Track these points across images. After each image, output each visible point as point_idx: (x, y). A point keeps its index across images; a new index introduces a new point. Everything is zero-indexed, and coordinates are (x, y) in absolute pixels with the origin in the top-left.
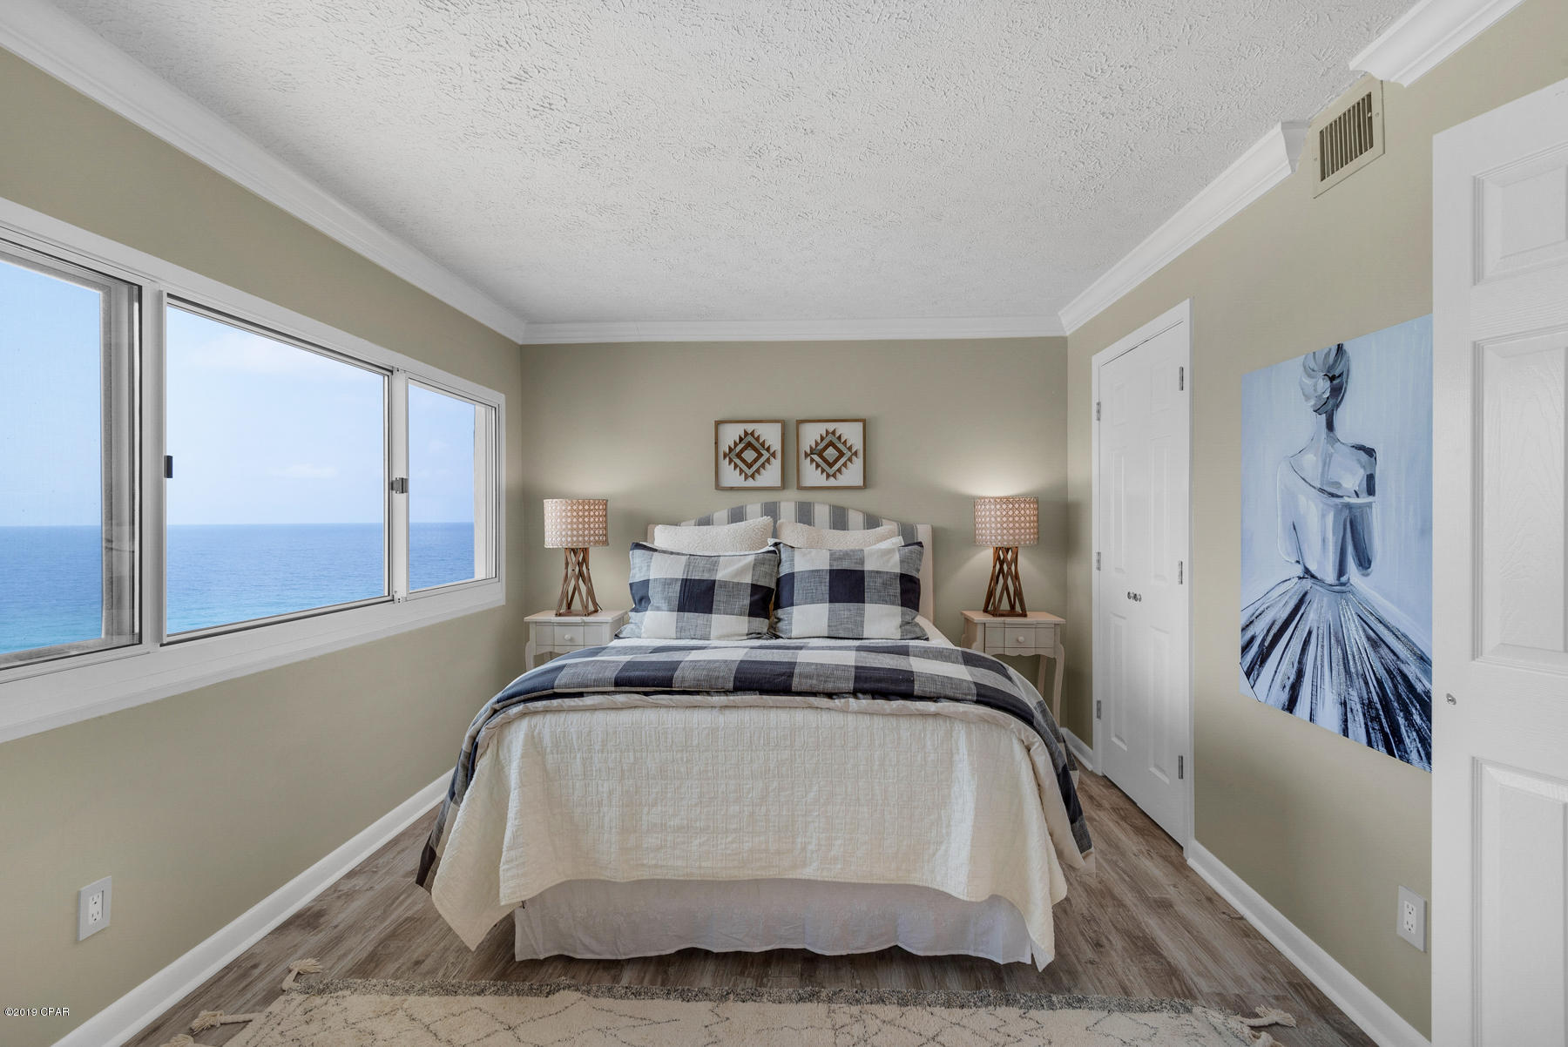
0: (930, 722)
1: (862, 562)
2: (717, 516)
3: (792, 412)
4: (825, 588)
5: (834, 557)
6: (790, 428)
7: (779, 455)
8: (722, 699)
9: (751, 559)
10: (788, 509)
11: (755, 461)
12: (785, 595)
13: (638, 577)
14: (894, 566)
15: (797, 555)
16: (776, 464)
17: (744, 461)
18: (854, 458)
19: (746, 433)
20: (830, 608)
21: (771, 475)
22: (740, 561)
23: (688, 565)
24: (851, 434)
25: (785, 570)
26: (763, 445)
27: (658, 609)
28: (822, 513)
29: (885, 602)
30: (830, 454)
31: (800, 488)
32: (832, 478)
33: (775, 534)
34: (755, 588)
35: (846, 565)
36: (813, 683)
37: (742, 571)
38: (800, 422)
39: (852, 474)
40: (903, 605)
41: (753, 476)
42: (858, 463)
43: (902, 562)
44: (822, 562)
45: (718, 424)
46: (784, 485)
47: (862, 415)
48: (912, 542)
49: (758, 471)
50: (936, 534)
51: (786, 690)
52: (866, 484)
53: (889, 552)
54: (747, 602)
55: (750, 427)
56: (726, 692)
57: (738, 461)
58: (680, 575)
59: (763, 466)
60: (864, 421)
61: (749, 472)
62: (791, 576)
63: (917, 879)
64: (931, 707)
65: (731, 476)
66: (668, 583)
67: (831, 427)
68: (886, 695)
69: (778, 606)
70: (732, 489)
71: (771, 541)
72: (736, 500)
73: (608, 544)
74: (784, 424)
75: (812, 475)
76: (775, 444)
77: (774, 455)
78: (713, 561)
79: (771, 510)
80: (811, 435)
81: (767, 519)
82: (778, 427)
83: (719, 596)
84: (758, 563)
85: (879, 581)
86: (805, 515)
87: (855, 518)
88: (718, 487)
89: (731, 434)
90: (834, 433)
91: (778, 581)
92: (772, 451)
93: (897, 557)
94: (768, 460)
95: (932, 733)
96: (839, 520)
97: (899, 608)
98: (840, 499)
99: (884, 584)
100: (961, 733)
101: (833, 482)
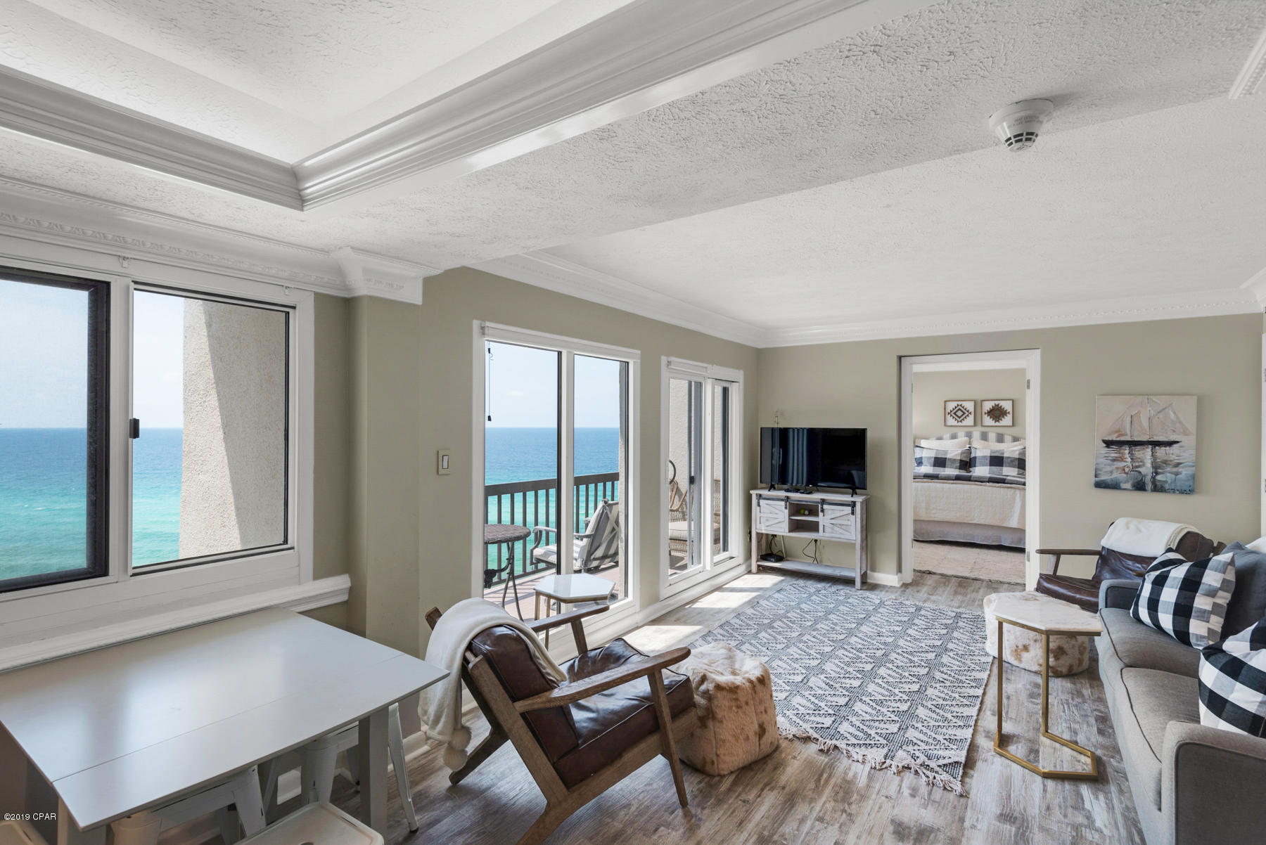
0: (1009, 489)
1: (1003, 454)
2: (945, 437)
3: (979, 397)
4: (988, 462)
5: (992, 452)
6: (978, 404)
7: (973, 413)
8: (952, 481)
9: (960, 451)
10: (976, 434)
11: (962, 415)
12: (972, 463)
13: (918, 456)
14: (1016, 455)
15: (977, 451)
16: (972, 417)
17: (957, 416)
18: (1008, 414)
19: (958, 405)
21: (969, 421)
22: (956, 452)
23: (936, 453)
24: (1007, 406)
25: (972, 455)
26: (966, 409)
27: (926, 466)
28: (992, 436)
29: (1011, 467)
30: (997, 413)
31: (982, 426)
33: (970, 443)
34: (961, 461)
35: (997, 455)
36: (975, 479)
37: (957, 455)
38: (982, 401)
39: (1007, 420)
40: (1018, 468)
41: (961, 421)
42: (1010, 416)
43: (1019, 454)
44: (988, 453)
45: (945, 402)
46: (975, 424)
47: (1012, 397)
49: (963, 419)
51: (970, 480)
52: (1013, 425)
53: (1016, 450)
54: (958, 465)
55: (960, 403)
56: (953, 480)
57: (954, 416)
58: (934, 456)
59: (966, 417)
60: (1013, 400)
61: (959, 420)
62: (975, 458)
63: (1005, 525)
64: (1009, 485)
65: (951, 421)
66: (929, 458)
67: (997, 402)
68: (998, 483)
69: (970, 467)
70: (951, 426)
71: (968, 446)
72: (954, 430)
74: (975, 402)
75: (988, 421)
76: (972, 409)
77: (970, 413)
78: (946, 452)
79: (969, 435)
80: (988, 406)
81: (967, 439)
82: (973, 403)
83: (948, 463)
84: (962, 453)
85: (1009, 460)
86: (984, 437)
87: (1008, 438)
88: (945, 425)
89: (951, 406)
90: (998, 405)
91: (970, 459)
93: (1018, 452)
94: (968, 415)
95: (1010, 492)
96: (1000, 439)
97: (1017, 470)
98: (1001, 431)
99: (1011, 461)
100: (1018, 492)
101: (997, 424)
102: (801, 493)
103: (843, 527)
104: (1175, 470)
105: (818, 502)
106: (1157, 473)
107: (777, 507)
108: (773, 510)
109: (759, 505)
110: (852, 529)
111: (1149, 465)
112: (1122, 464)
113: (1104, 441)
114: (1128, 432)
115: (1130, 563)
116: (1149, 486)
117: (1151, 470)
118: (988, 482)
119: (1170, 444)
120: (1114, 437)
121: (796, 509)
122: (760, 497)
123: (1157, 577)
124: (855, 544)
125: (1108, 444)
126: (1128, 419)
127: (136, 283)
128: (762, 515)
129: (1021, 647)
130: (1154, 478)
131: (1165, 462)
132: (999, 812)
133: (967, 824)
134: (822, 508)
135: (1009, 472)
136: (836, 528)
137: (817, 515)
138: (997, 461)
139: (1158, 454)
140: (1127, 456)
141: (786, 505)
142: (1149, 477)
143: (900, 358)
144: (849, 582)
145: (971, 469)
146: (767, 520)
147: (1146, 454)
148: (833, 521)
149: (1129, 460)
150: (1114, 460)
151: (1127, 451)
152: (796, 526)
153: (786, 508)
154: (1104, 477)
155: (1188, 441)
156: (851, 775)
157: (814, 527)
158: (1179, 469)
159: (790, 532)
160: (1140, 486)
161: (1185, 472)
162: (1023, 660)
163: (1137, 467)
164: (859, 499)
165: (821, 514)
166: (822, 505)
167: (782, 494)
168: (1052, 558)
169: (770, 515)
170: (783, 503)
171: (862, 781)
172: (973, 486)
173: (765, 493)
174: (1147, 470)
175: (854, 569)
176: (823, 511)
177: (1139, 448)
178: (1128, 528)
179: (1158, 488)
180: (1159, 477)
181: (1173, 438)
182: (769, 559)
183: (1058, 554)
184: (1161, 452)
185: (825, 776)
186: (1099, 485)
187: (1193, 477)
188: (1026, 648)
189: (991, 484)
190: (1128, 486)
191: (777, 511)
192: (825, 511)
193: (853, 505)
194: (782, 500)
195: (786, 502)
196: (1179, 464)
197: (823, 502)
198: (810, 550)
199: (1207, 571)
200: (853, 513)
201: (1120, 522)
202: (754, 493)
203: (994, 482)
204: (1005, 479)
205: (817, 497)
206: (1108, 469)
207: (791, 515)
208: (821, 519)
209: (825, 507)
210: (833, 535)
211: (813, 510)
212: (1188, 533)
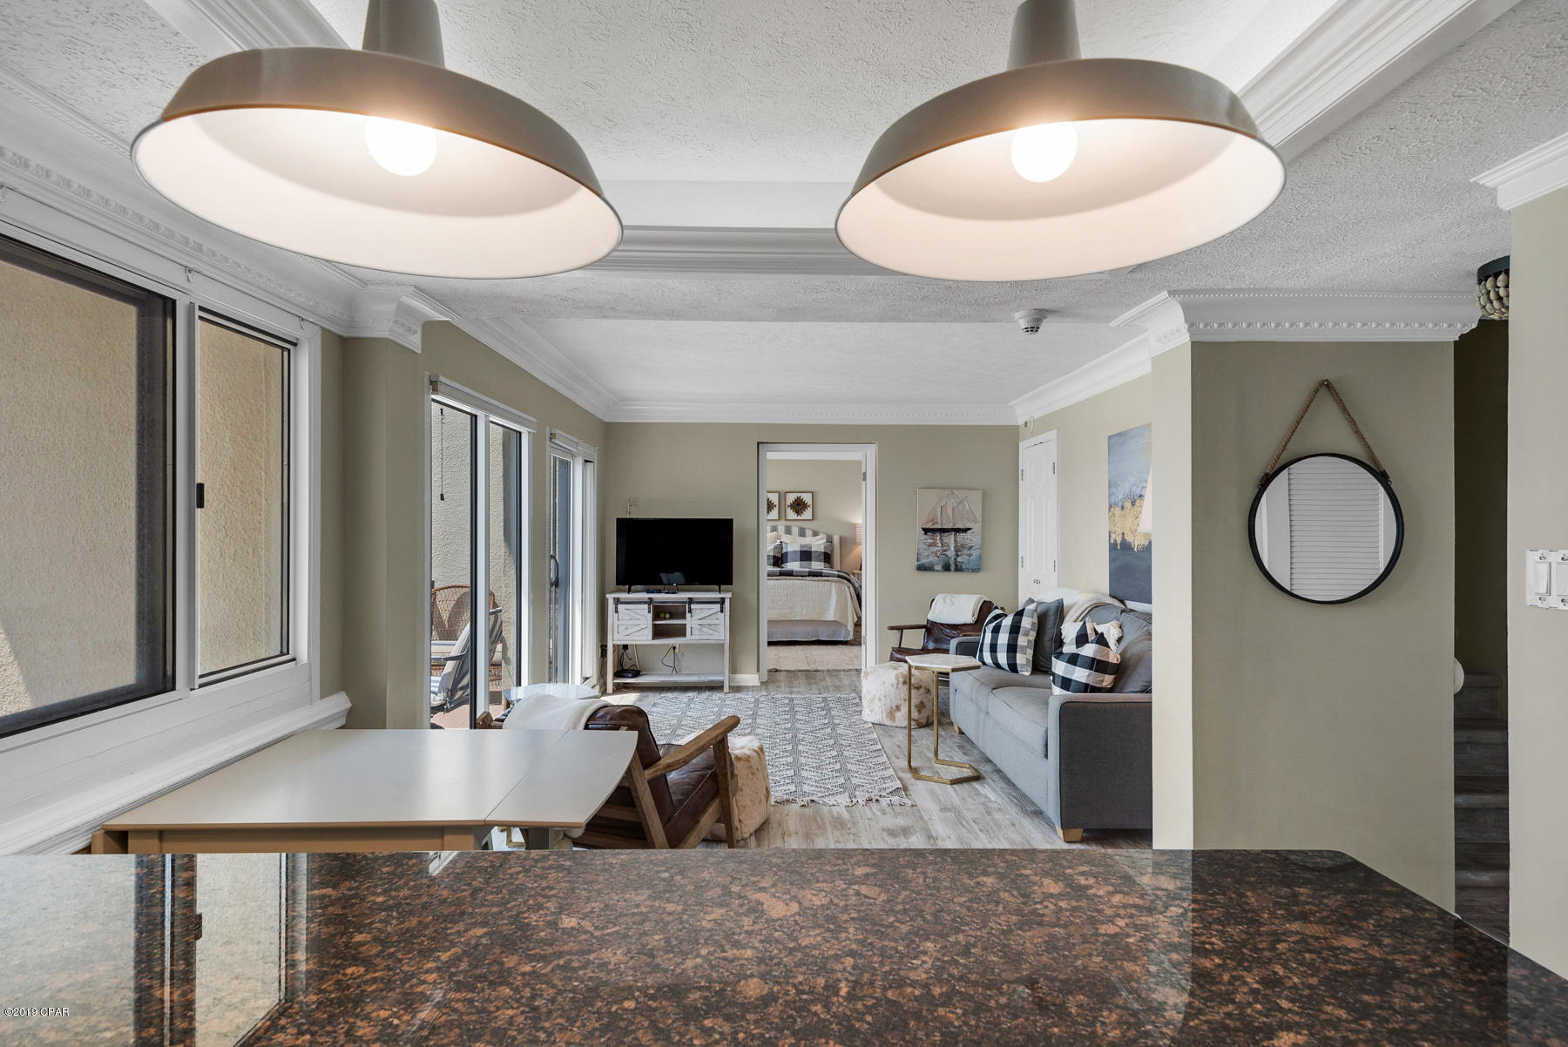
1: (811, 548)
3: (783, 489)
4: (798, 556)
5: (801, 547)
6: (782, 496)
7: (778, 506)
9: (772, 547)
10: (781, 529)
12: (784, 558)
14: (822, 549)
15: (787, 546)
16: (777, 510)
18: (808, 508)
20: (800, 563)
21: (774, 514)
24: (807, 498)
25: (784, 551)
28: (795, 530)
29: (819, 560)
30: (799, 506)
31: (786, 520)
33: (778, 538)
34: (774, 557)
35: (805, 549)
36: (795, 574)
37: (770, 551)
38: (786, 493)
39: (807, 514)
42: (810, 509)
43: (825, 548)
44: (796, 548)
46: (780, 518)
47: (811, 489)
48: (830, 540)
49: (768, 513)
50: (841, 539)
51: (792, 576)
52: (813, 518)
53: (821, 545)
54: (774, 561)
56: (778, 576)
59: (771, 511)
60: (812, 493)
62: (787, 553)
63: (823, 619)
64: (826, 579)
67: (799, 495)
68: (817, 576)
69: (782, 563)
71: (778, 541)
74: (780, 494)
75: (791, 514)
76: (776, 503)
79: (775, 529)
80: (791, 498)
81: (775, 533)
82: (777, 494)
84: (775, 548)
85: (817, 554)
86: (788, 531)
87: (809, 532)
90: (800, 497)
91: (782, 554)
92: (775, 505)
93: (823, 547)
94: (773, 509)
95: (826, 585)
96: (802, 533)
97: (823, 563)
98: (802, 524)
99: (819, 556)
100: (833, 584)
101: (799, 517)
102: (667, 593)
103: (713, 627)
104: (969, 552)
105: (686, 602)
106: (958, 556)
107: (638, 611)
108: (633, 615)
109: (617, 611)
110: (721, 628)
111: (953, 549)
112: (934, 549)
113: (923, 529)
114: (939, 521)
115: (948, 631)
116: (953, 567)
117: (954, 553)
118: (808, 576)
119: (966, 530)
120: (929, 526)
121: (658, 611)
122: (617, 601)
123: (994, 627)
124: (723, 645)
125: (926, 531)
126: (939, 509)
127: (201, 308)
128: (621, 622)
129: (894, 708)
130: (955, 559)
131: (962, 546)
132: (939, 808)
133: (926, 819)
134: (690, 608)
135: (817, 565)
136: (704, 629)
137: (683, 616)
138: (806, 555)
139: (958, 540)
140: (939, 541)
141: (649, 608)
142: (953, 559)
143: (758, 443)
144: (716, 687)
145: (783, 565)
146: (627, 628)
147: (950, 539)
148: (701, 622)
149: (940, 545)
150: (930, 546)
151: (938, 538)
152: (658, 632)
153: (649, 612)
154: (923, 561)
155: (976, 527)
156: (835, 814)
157: (680, 631)
158: (972, 552)
159: (653, 639)
160: (947, 568)
161: (975, 553)
162: (897, 719)
163: (945, 551)
164: (728, 596)
165: (688, 615)
166: (689, 605)
167: (645, 596)
168: (896, 633)
169: (631, 622)
170: (646, 606)
171: (846, 815)
172: (795, 582)
173: (624, 596)
174: (951, 553)
175: (722, 674)
176: (690, 611)
177: (946, 534)
178: (945, 602)
179: (958, 569)
180: (959, 559)
181: (968, 526)
182: (626, 675)
183: (901, 629)
184: (961, 536)
185: (819, 819)
186: (921, 568)
187: (980, 558)
188: (898, 708)
189: (811, 578)
190: (938, 567)
191: (638, 617)
192: (693, 611)
193: (722, 601)
194: (645, 603)
195: (649, 605)
196: (972, 547)
197: (691, 601)
198: (669, 661)
199: (1024, 618)
200: (722, 611)
201: (939, 598)
202: (610, 597)
203: (813, 576)
204: (822, 573)
205: (683, 596)
206: (926, 553)
207: (654, 619)
208: (690, 621)
209: (693, 606)
210: (702, 637)
211: (678, 611)
212: (985, 601)
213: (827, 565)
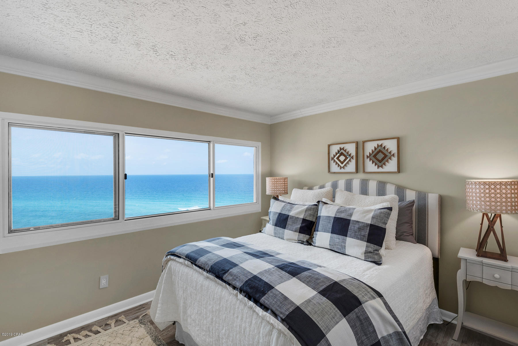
1: (351, 215)
3: (360, 138)
4: (330, 226)
5: (338, 211)
6: (359, 146)
7: (354, 157)
9: (306, 207)
11: (345, 160)
12: (315, 226)
14: (368, 219)
15: (323, 208)
16: (354, 162)
17: (340, 161)
18: (392, 157)
19: (341, 149)
20: (331, 236)
21: (351, 167)
22: (302, 207)
23: (283, 207)
24: (391, 146)
26: (348, 153)
28: (373, 186)
30: (380, 156)
31: (364, 172)
32: (380, 168)
34: (304, 220)
35: (342, 216)
37: (300, 213)
38: (364, 142)
39: (391, 165)
41: (344, 167)
42: (395, 159)
43: (373, 218)
44: (332, 213)
45: (329, 146)
46: (357, 171)
47: (397, 135)
49: (345, 165)
52: (399, 171)
53: (368, 211)
54: (299, 226)
55: (342, 146)
57: (337, 161)
58: (279, 212)
59: (348, 163)
60: (398, 139)
61: (342, 165)
65: (334, 168)
66: (276, 214)
67: (380, 143)
69: (315, 230)
70: (334, 173)
73: (288, 194)
74: (357, 143)
75: (371, 167)
76: (353, 153)
77: (352, 158)
78: (292, 207)
80: (370, 147)
82: (354, 145)
85: (357, 226)
88: (329, 171)
89: (335, 149)
90: (381, 145)
91: (317, 219)
92: (351, 156)
93: (371, 215)
94: (350, 160)
97: (365, 244)
98: (383, 178)
99: (360, 229)
101: (381, 170)
138: (341, 225)
213: (373, 247)
